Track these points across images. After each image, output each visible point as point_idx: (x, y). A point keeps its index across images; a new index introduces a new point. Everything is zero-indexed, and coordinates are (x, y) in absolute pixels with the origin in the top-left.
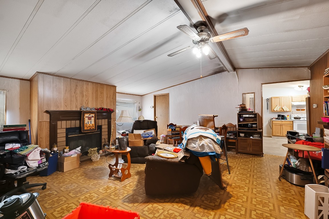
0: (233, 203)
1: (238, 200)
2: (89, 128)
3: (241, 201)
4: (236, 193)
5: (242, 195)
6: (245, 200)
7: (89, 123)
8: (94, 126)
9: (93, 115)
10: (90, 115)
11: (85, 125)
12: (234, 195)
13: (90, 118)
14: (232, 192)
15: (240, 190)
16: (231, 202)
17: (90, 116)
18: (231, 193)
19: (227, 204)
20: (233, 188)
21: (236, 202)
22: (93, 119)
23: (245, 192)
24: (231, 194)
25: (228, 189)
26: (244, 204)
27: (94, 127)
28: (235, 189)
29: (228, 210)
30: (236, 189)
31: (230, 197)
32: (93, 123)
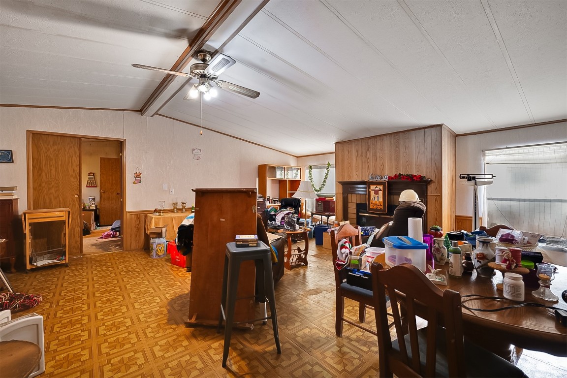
0: (159, 317)
1: (156, 324)
2: (375, 207)
3: (151, 326)
4: (168, 332)
5: (156, 336)
6: (148, 331)
7: (376, 199)
8: (382, 204)
9: (381, 187)
10: (376, 187)
11: (371, 201)
12: (167, 327)
13: (376, 192)
14: (175, 330)
15: (165, 341)
16: (163, 316)
17: (377, 189)
18: (174, 326)
19: (166, 312)
20: (178, 336)
21: (157, 321)
22: (381, 193)
23: (157, 344)
24: (173, 324)
25: (183, 329)
26: (145, 325)
27: (382, 207)
28: (175, 337)
29: (158, 308)
30: (173, 338)
31: (169, 320)
32: (381, 200)
